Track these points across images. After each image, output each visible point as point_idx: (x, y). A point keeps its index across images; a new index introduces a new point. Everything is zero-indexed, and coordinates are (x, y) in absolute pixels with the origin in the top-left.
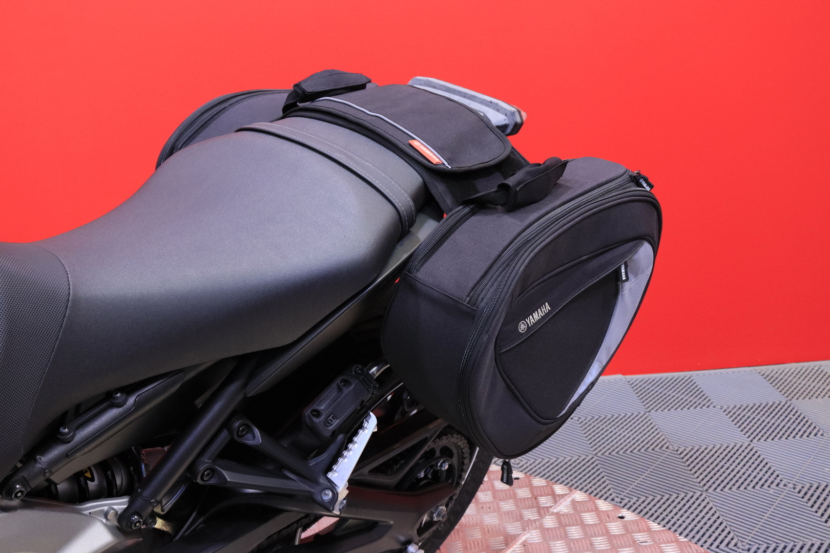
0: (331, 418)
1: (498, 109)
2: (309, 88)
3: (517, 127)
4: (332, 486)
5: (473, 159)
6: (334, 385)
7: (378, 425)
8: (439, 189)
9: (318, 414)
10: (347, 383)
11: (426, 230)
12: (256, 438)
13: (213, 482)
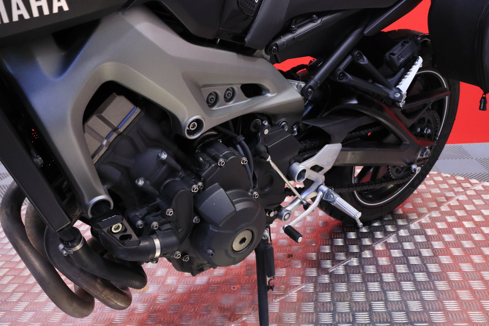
0: (400, 56)
4: (400, 91)
6: (400, 44)
7: (423, 63)
9: (393, 54)
10: (406, 42)
12: (364, 61)
13: (344, 80)
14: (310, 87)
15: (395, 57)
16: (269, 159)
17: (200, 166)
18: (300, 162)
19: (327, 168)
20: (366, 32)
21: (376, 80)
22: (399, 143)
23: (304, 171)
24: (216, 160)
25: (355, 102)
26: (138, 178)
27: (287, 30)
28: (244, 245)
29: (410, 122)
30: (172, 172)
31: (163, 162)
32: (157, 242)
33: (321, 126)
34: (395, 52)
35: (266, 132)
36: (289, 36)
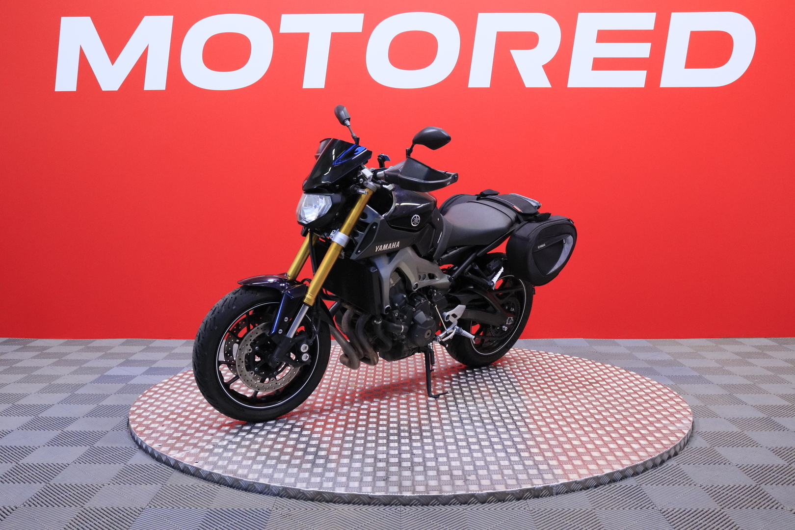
0: (493, 266)
1: (534, 202)
2: (485, 193)
3: (539, 207)
4: (493, 282)
5: (528, 211)
7: (504, 270)
8: (520, 217)
9: (490, 265)
10: (496, 260)
11: (517, 226)
12: (477, 268)
13: (468, 276)
14: (453, 277)
15: (491, 267)
16: (436, 306)
17: (415, 302)
18: (447, 312)
19: (459, 317)
20: (478, 255)
21: (482, 277)
22: (495, 312)
23: (449, 316)
24: (420, 301)
25: (472, 287)
26: (396, 303)
27: (446, 253)
28: (429, 336)
29: (501, 302)
30: (406, 302)
31: (404, 298)
32: (403, 327)
33: (457, 296)
34: (491, 264)
35: (435, 294)
36: (446, 255)
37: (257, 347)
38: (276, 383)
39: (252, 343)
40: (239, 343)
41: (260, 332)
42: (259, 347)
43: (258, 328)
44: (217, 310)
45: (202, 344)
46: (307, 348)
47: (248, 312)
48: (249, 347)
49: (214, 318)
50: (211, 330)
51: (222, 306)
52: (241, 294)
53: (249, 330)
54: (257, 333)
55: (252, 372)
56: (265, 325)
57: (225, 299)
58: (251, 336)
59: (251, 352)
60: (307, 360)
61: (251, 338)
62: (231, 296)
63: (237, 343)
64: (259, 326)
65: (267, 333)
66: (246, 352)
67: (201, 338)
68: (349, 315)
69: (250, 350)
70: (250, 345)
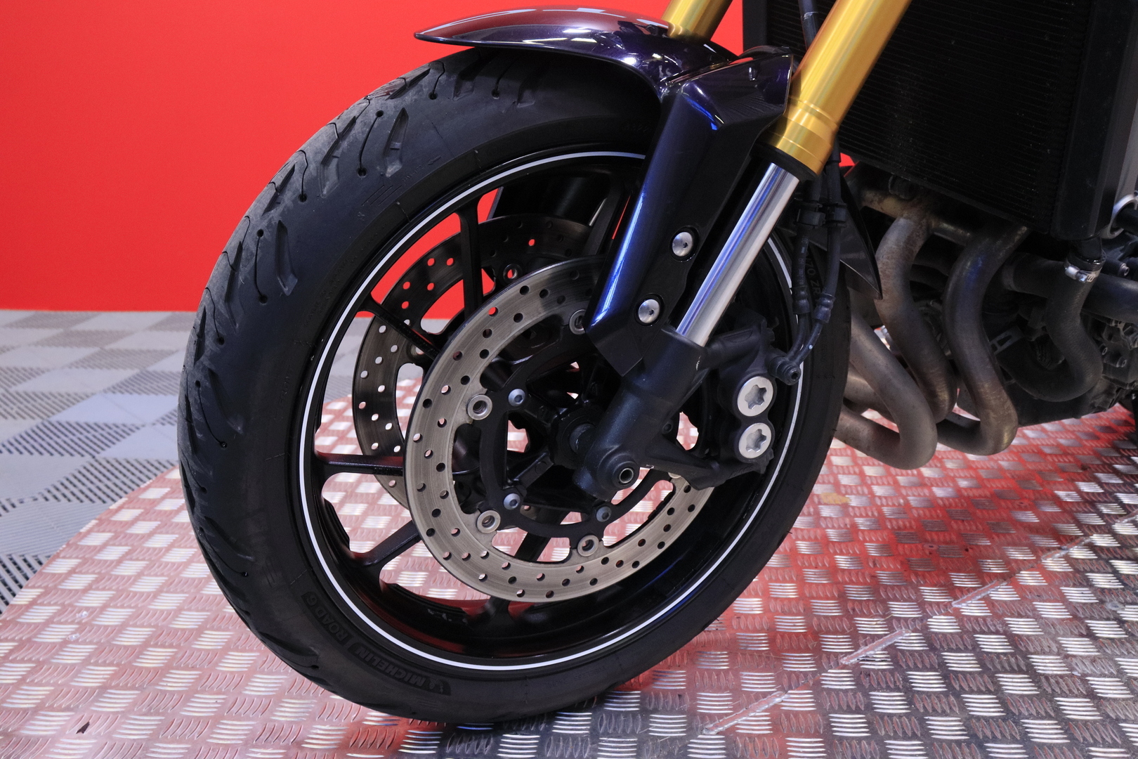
37: (515, 393)
38: (605, 561)
39: (491, 366)
40: (426, 364)
41: (534, 314)
42: (528, 389)
43: (524, 290)
44: (297, 180)
45: (212, 375)
46: (769, 397)
47: (474, 200)
48: (475, 390)
49: (281, 227)
50: (263, 298)
51: (326, 161)
52: (433, 96)
53: (475, 300)
54: (518, 318)
55: (487, 513)
56: (555, 277)
57: (341, 125)
58: (487, 334)
59: (484, 414)
60: (759, 452)
61: (486, 344)
62: (376, 105)
63: (417, 361)
64: (529, 281)
65: (572, 315)
66: (460, 416)
67: (209, 342)
68: (910, 241)
69: (479, 406)
70: (484, 380)
